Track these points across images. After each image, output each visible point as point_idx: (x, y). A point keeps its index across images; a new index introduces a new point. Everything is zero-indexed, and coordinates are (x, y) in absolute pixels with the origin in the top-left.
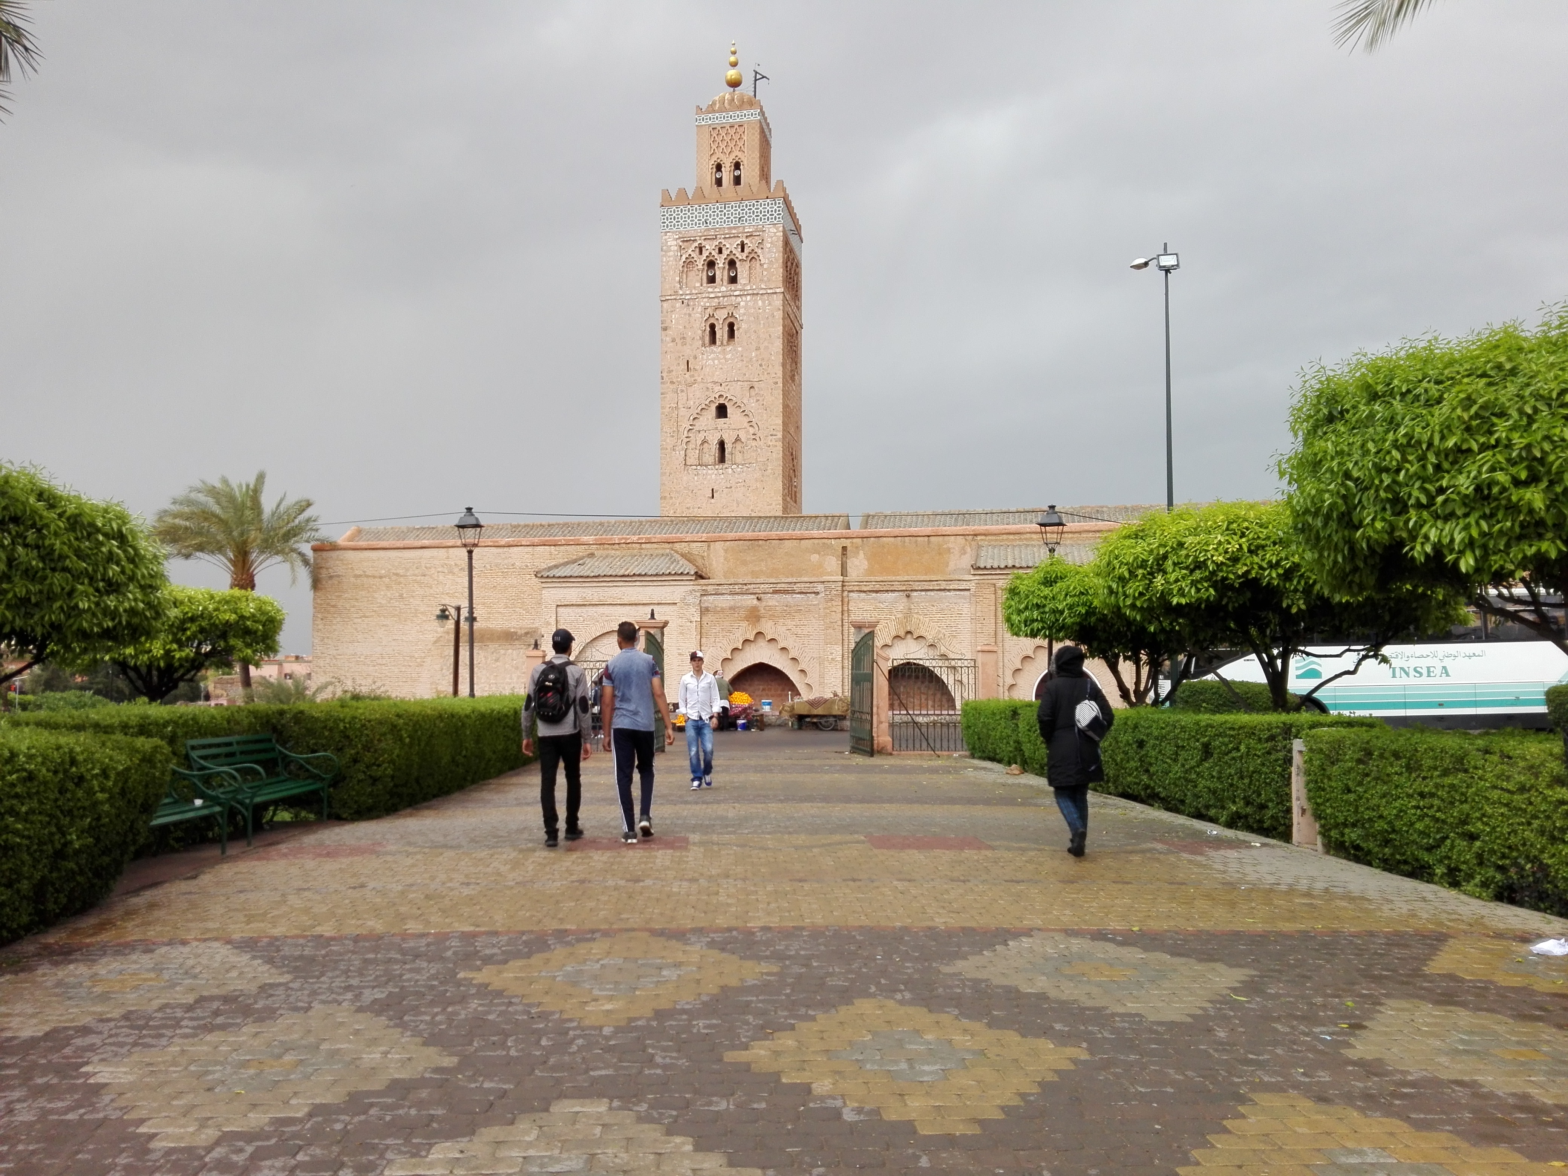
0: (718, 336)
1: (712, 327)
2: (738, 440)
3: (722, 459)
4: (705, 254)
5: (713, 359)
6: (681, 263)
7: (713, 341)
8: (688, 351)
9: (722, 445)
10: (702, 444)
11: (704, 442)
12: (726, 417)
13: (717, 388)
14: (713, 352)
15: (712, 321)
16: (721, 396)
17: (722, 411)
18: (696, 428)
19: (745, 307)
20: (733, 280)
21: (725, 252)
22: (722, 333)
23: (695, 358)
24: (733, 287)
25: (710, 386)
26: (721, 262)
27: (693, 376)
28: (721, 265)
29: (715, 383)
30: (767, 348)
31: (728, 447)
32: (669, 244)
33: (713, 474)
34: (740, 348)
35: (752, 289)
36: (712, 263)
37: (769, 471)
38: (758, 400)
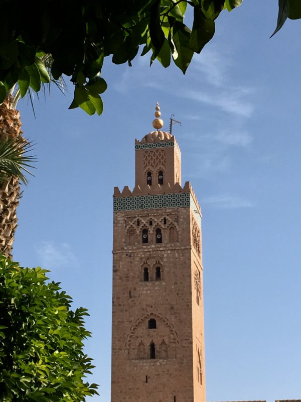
0: (149, 275)
1: (146, 270)
2: (163, 342)
3: (153, 356)
4: (141, 226)
5: (147, 290)
6: (126, 231)
7: (146, 278)
8: (130, 285)
9: (152, 346)
10: (140, 345)
11: (141, 344)
12: (156, 328)
13: (149, 309)
14: (146, 285)
15: (146, 266)
16: (152, 314)
17: (152, 324)
18: (135, 335)
19: (168, 257)
20: (159, 241)
21: (154, 224)
22: (152, 273)
23: (135, 289)
24: (159, 245)
25: (144, 307)
26: (151, 230)
27: (133, 301)
28: (151, 232)
29: (148, 306)
30: (181, 283)
31: (157, 348)
32: (118, 219)
33: (147, 366)
34: (164, 284)
35: (171, 246)
36: (145, 231)
37: (185, 364)
38: (176, 317)
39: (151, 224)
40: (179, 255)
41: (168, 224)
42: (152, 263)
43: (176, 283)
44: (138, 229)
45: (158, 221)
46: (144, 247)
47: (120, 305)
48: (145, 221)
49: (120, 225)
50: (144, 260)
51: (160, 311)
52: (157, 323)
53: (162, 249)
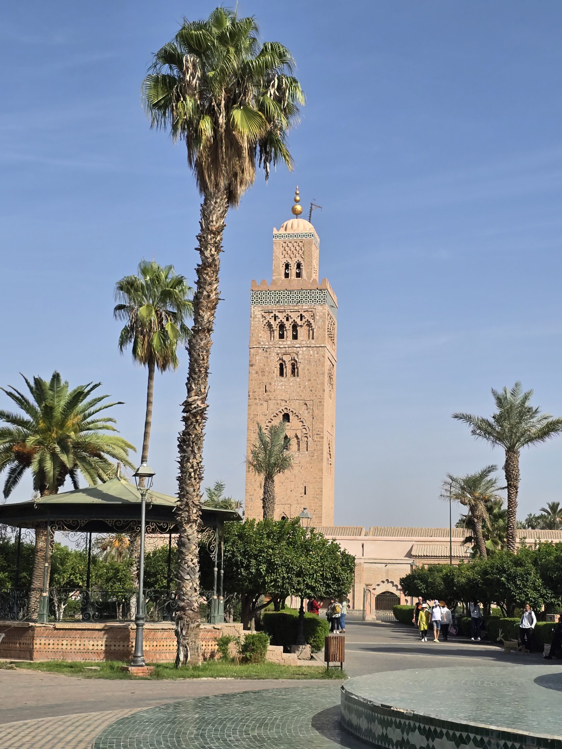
0: (285, 371)
1: (281, 365)
2: (296, 436)
4: (278, 320)
5: (282, 385)
6: (263, 325)
7: (282, 374)
8: (265, 380)
12: (289, 422)
13: (283, 403)
14: (281, 381)
15: (281, 362)
16: (286, 409)
17: (286, 417)
19: (302, 355)
20: (295, 337)
21: (291, 320)
22: (288, 369)
23: (270, 384)
24: (295, 341)
25: (279, 402)
27: (269, 395)
28: (288, 328)
29: (282, 400)
30: (315, 380)
32: (255, 313)
34: (298, 380)
35: (306, 343)
36: (282, 327)
37: (315, 457)
38: (309, 412)
39: (287, 320)
40: (314, 352)
41: (304, 320)
42: (287, 359)
43: (309, 380)
44: (275, 325)
45: (295, 317)
46: (280, 343)
47: (255, 399)
48: (281, 317)
49: (257, 319)
50: (280, 356)
51: (294, 406)
52: (291, 417)
53: (297, 346)
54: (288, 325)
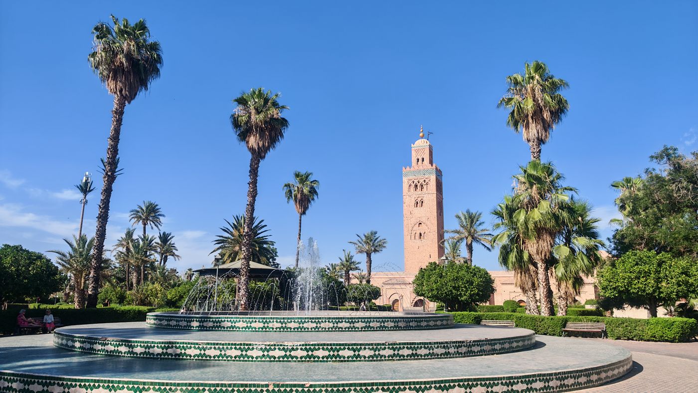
1: (417, 202)
2: (425, 232)
3: (421, 238)
4: (415, 183)
6: (408, 186)
7: (417, 206)
8: (411, 209)
11: (416, 233)
16: (420, 221)
18: (413, 230)
19: (426, 197)
20: (422, 190)
22: (420, 204)
23: (413, 211)
27: (412, 215)
29: (418, 217)
31: (422, 234)
32: (405, 181)
33: (418, 242)
35: (427, 192)
36: (416, 186)
38: (430, 222)
39: (419, 182)
40: (431, 196)
41: (426, 182)
42: (419, 199)
43: (430, 208)
44: (413, 185)
45: (421, 181)
46: (416, 192)
47: (407, 218)
48: (416, 181)
49: (406, 183)
50: (416, 198)
51: (423, 220)
52: (422, 225)
53: (423, 194)
54: (419, 185)
